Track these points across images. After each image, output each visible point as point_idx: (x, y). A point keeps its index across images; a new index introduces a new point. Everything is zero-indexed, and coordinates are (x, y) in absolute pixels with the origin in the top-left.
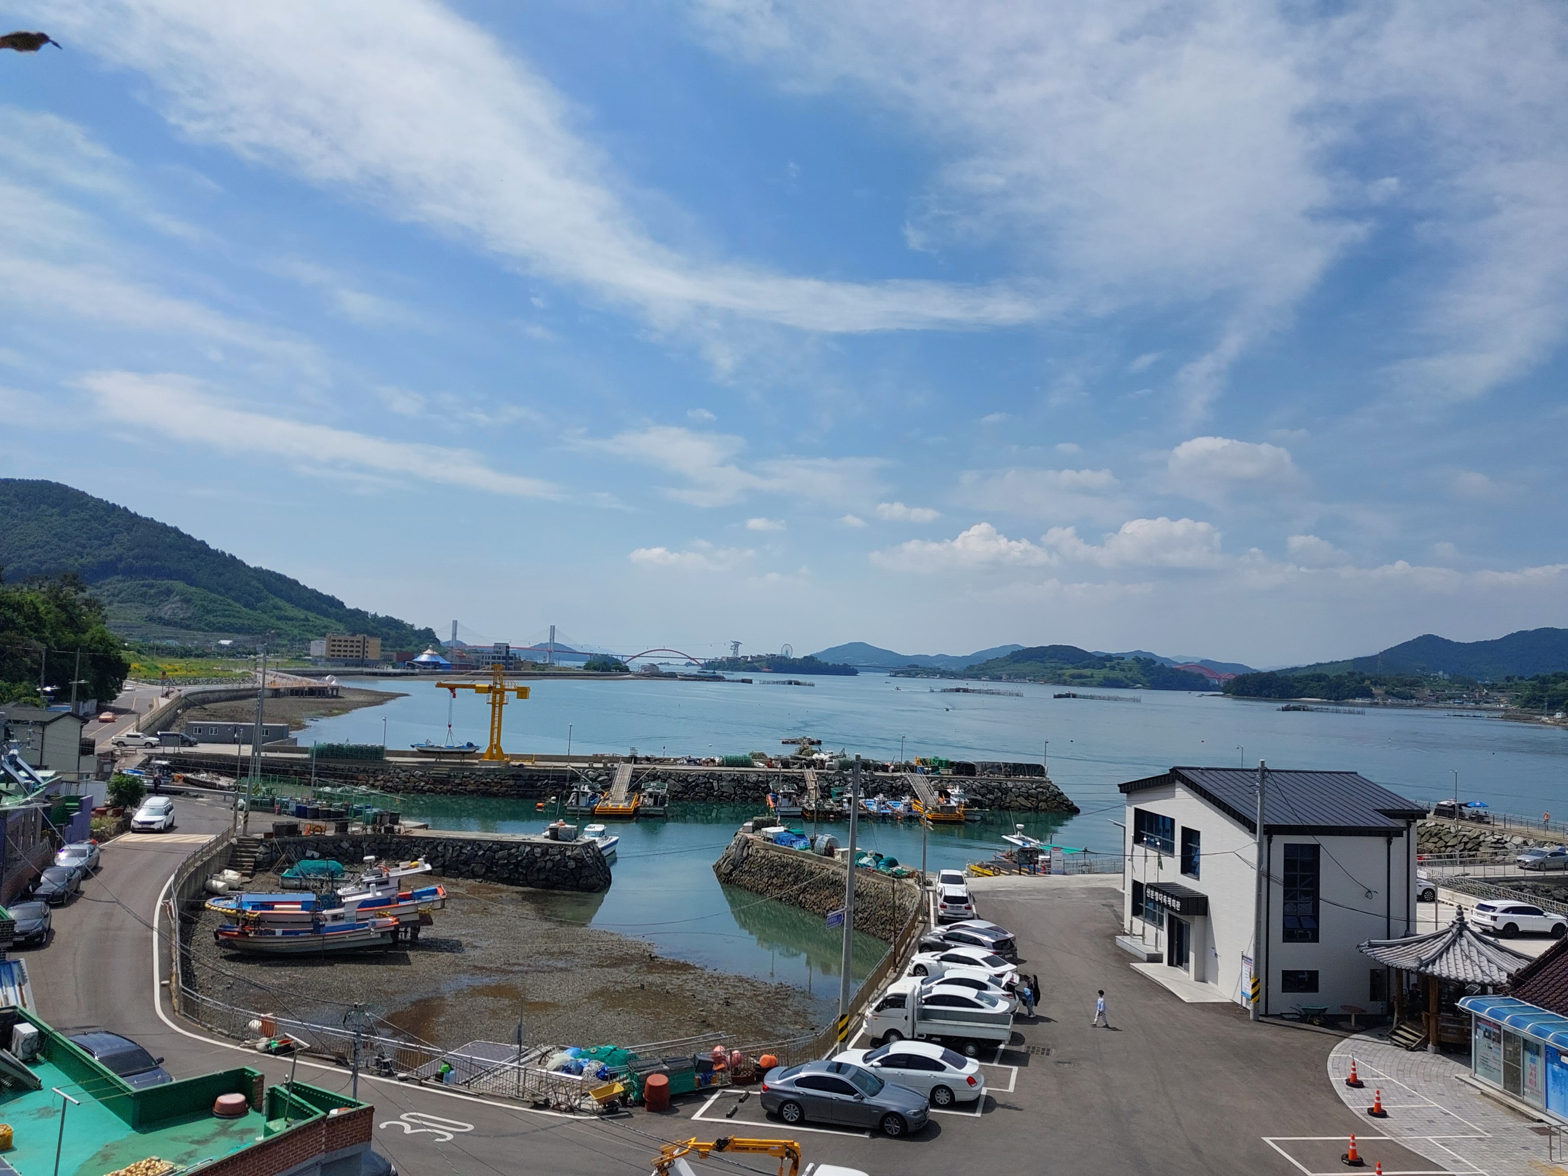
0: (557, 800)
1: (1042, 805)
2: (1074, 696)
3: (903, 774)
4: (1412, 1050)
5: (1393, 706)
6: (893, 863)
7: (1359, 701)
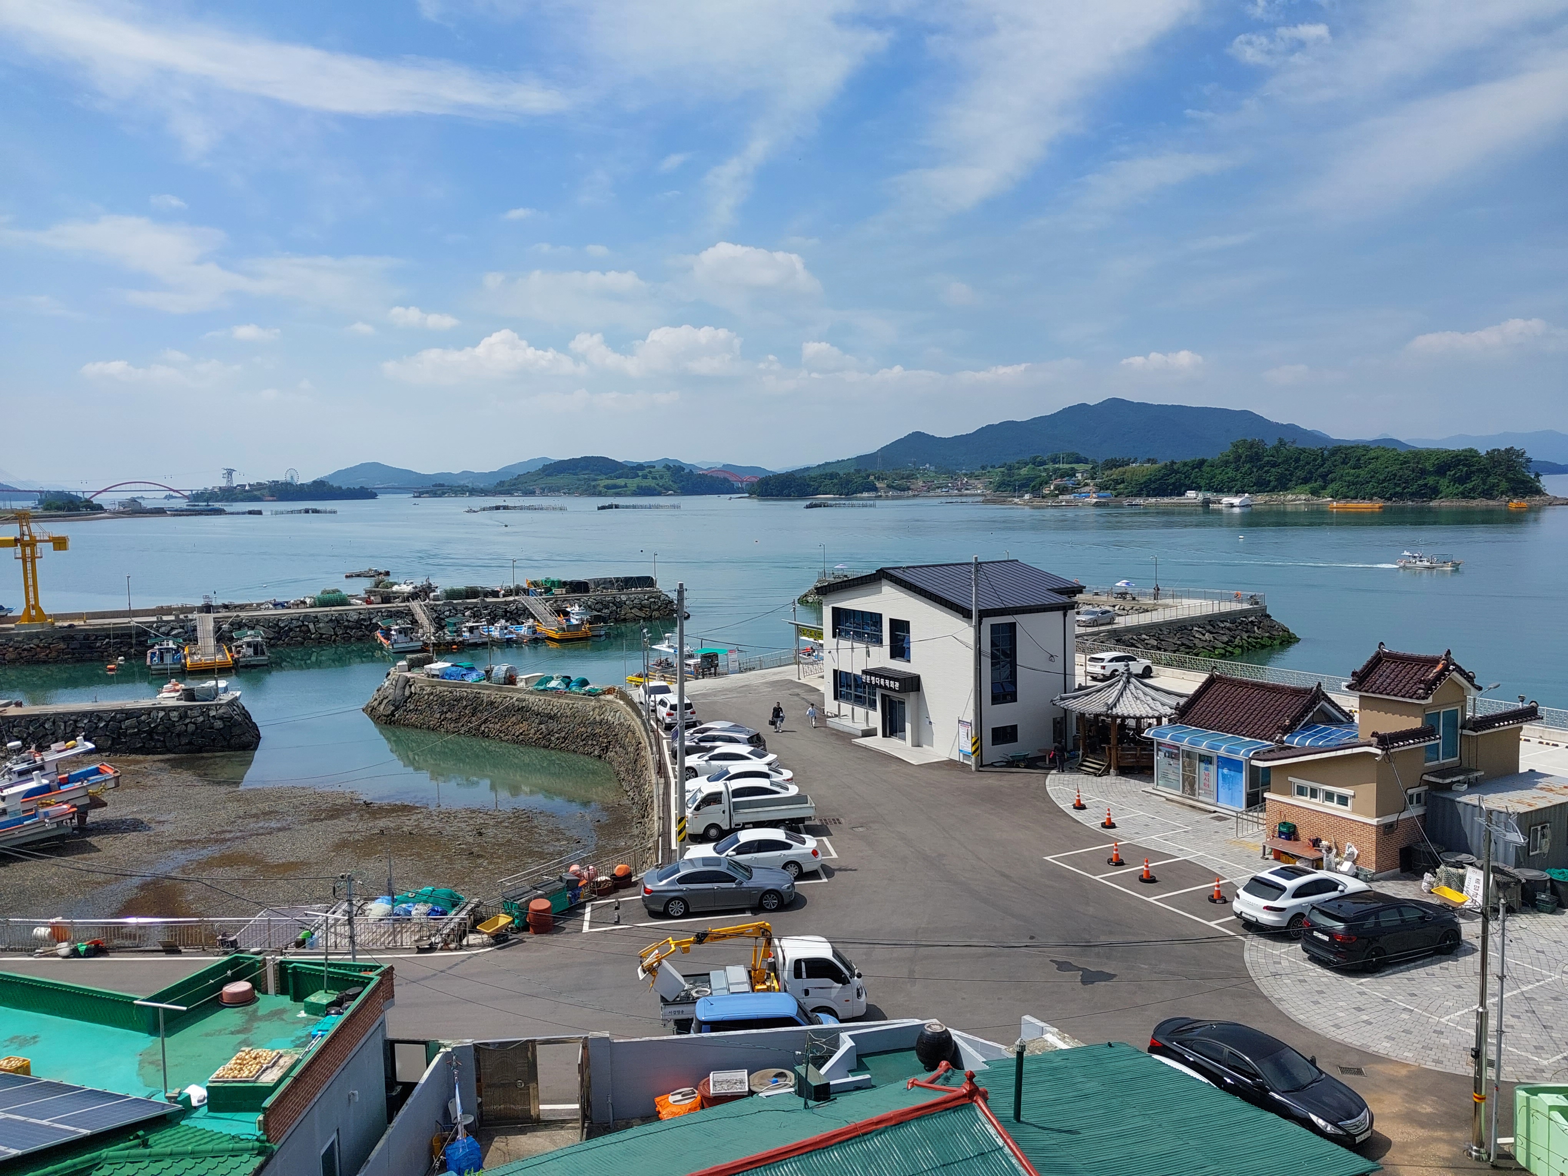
0: (125, 660)
1: (656, 614)
2: (617, 507)
3: (516, 598)
4: (1100, 776)
5: (894, 498)
6: (584, 683)
7: (865, 495)
